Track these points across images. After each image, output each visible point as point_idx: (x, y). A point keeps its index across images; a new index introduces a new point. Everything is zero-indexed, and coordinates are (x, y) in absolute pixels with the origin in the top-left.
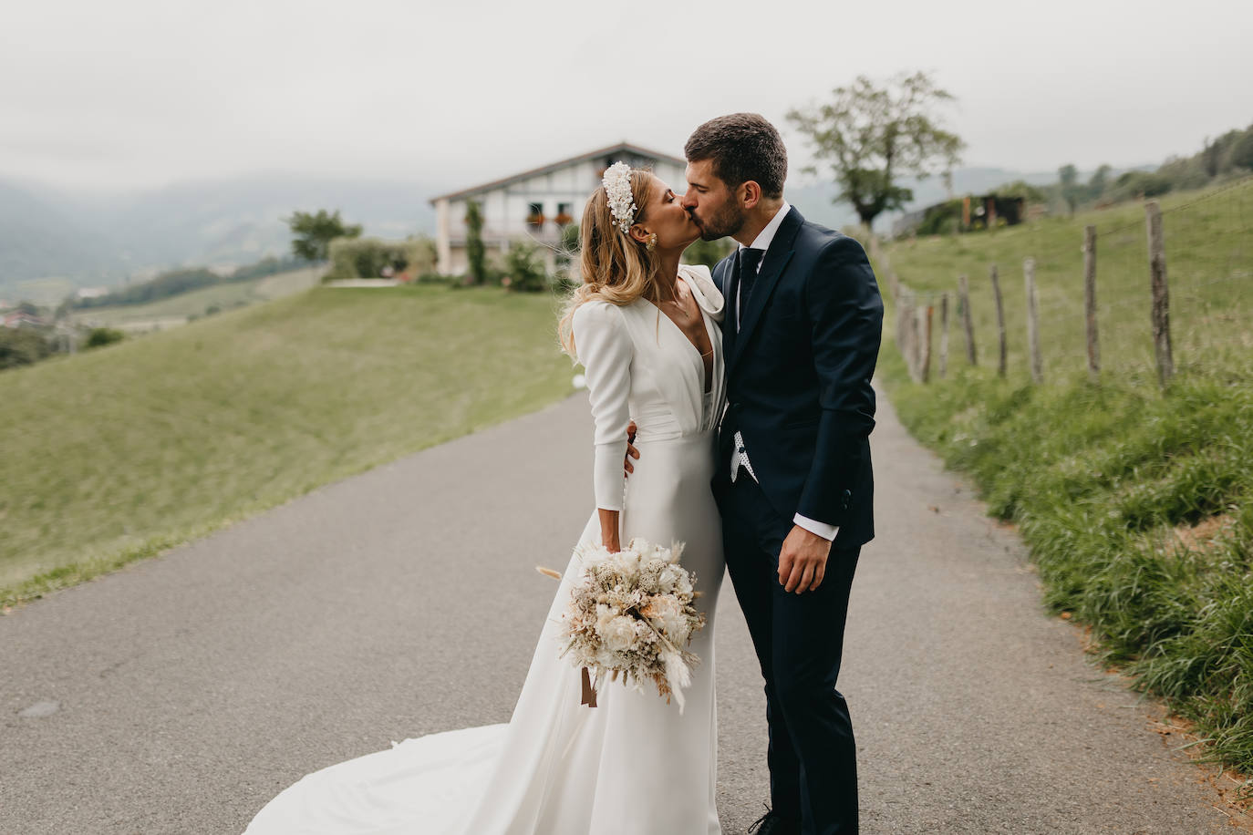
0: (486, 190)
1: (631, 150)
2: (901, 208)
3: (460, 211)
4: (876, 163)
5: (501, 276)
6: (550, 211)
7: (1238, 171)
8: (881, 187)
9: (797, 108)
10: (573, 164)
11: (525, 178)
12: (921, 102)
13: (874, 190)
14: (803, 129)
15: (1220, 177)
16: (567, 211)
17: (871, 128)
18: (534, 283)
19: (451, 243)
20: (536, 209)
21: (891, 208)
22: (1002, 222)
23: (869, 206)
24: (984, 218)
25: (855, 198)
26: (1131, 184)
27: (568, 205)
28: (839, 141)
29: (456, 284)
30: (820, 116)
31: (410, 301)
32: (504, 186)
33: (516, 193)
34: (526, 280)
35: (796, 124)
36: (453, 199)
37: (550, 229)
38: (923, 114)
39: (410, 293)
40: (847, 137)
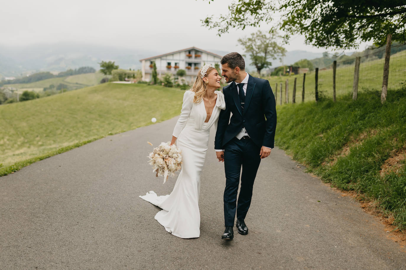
0: (156, 58)
1: (196, 49)
2: (268, 67)
3: (148, 64)
4: (262, 54)
5: (161, 82)
6: (173, 65)
7: (374, 57)
8: (263, 61)
9: (241, 38)
10: (180, 52)
11: (166, 55)
12: (275, 38)
13: (261, 62)
14: (243, 44)
15: (369, 59)
16: (177, 65)
17: (261, 45)
18: (170, 85)
19: (145, 72)
20: (169, 64)
21: (266, 67)
22: (293, 73)
23: (259, 66)
24: (289, 72)
25: (256, 64)
26: (343, 59)
27: (178, 63)
28: (252, 48)
29: (148, 84)
30: (247, 40)
31: (137, 88)
32: (161, 57)
33: (163, 59)
34: (168, 84)
35: (241, 43)
36: (146, 60)
37: (173, 69)
38: (276, 41)
39: (136, 86)
40: (254, 47)
